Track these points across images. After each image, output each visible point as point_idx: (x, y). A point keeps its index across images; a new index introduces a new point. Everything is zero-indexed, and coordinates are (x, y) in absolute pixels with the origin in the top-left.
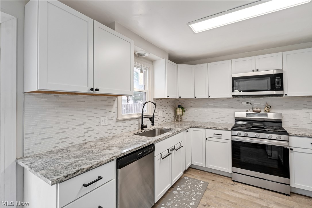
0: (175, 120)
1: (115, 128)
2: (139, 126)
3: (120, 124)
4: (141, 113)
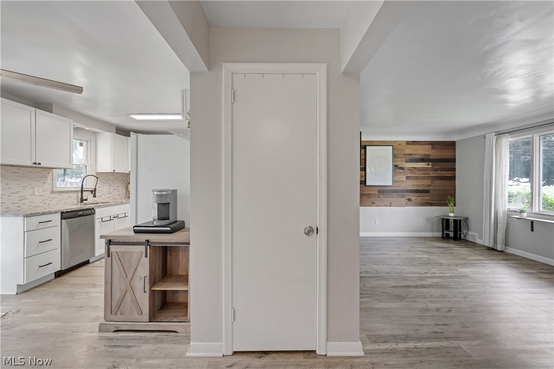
0: (126, 197)
1: (50, 199)
2: (78, 200)
3: (55, 195)
4: (81, 186)
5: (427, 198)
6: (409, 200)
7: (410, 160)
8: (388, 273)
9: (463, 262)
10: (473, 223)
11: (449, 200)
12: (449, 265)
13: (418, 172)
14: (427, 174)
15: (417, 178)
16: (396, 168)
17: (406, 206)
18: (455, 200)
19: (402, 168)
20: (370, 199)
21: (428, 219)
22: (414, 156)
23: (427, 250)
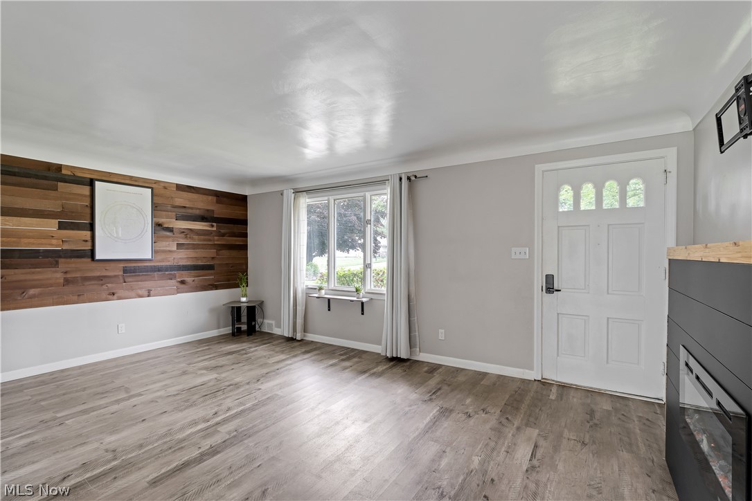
5: (210, 277)
6: (183, 282)
7: (183, 216)
8: (141, 446)
9: (265, 371)
10: (269, 308)
11: (241, 279)
12: (248, 383)
13: (196, 237)
14: (210, 240)
15: (194, 247)
16: (158, 228)
17: (178, 293)
18: (247, 279)
19: (170, 230)
20: (104, 287)
21: (212, 310)
22: (190, 211)
23: (213, 363)
